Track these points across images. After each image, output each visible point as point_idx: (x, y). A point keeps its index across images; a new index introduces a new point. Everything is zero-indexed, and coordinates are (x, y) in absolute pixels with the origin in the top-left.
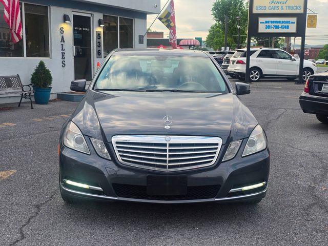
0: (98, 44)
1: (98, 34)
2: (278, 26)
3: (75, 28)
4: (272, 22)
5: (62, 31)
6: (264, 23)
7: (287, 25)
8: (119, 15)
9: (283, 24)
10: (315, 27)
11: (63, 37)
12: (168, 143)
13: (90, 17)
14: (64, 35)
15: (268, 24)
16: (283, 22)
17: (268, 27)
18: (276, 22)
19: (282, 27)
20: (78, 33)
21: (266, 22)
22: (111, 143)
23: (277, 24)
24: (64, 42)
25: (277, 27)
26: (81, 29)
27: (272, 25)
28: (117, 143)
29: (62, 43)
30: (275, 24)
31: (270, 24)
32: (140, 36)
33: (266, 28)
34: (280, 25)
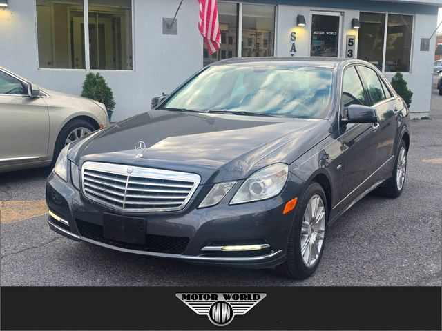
0: (349, 53)
1: (350, 39)
3: (315, 33)
5: (293, 37)
8: (387, 12)
11: (294, 45)
12: (129, 175)
13: (339, 17)
14: (296, 43)
20: (318, 40)
22: (81, 170)
24: (295, 51)
26: (323, 33)
28: (86, 170)
29: (293, 53)
32: (422, 39)
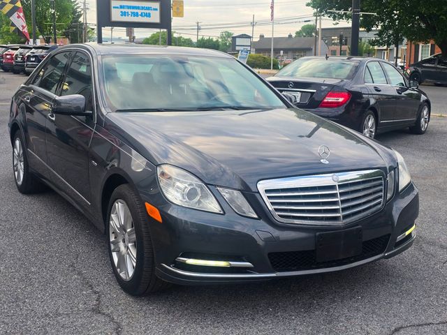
2: (137, 13)
4: (129, 7)
6: (118, 8)
7: (148, 11)
9: (143, 11)
10: (182, 16)
12: (337, 184)
15: (123, 10)
16: (143, 8)
17: (124, 14)
18: (134, 8)
19: (141, 15)
21: (121, 7)
22: (258, 192)
23: (135, 11)
25: (136, 15)
27: (130, 11)
28: (267, 191)
30: (133, 11)
31: (126, 10)
33: (122, 15)
34: (140, 12)
